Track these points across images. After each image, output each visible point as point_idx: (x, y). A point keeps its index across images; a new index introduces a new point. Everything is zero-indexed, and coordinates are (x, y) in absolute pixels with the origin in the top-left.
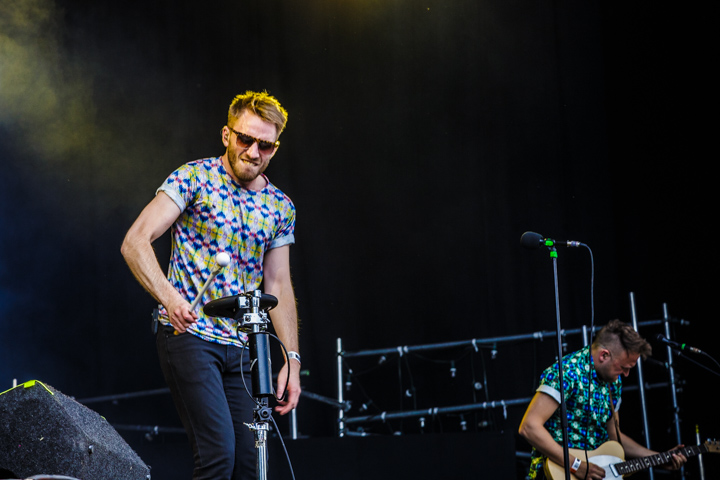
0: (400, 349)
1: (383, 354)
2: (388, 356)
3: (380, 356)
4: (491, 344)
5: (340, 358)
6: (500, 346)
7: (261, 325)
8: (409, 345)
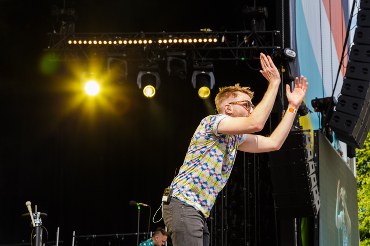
0: (93, 236)
1: (88, 237)
2: (90, 238)
3: (87, 238)
4: (122, 236)
5: (74, 238)
6: (125, 237)
7: (39, 224)
8: (96, 235)
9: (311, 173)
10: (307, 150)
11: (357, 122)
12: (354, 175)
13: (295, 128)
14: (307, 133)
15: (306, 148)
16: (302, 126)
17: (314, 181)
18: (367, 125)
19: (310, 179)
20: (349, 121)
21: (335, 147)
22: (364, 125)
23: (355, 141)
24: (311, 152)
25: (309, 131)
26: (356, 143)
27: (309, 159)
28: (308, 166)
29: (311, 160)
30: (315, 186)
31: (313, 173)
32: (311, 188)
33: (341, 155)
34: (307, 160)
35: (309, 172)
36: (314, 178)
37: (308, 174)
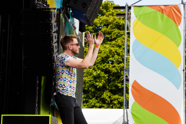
9: (54, 42)
10: (52, 24)
11: (90, 5)
12: (82, 45)
13: (44, 6)
14: (53, 11)
15: (52, 23)
16: (49, 5)
17: (56, 48)
18: (97, 8)
19: (53, 46)
20: (84, 4)
21: (71, 23)
22: (95, 8)
23: (88, 20)
24: (55, 25)
25: (55, 9)
26: (88, 21)
27: (53, 31)
28: (52, 36)
29: (54, 32)
30: (56, 52)
31: (55, 43)
32: (53, 54)
33: (75, 29)
34: (52, 31)
35: (53, 41)
36: (56, 46)
37: (52, 43)
